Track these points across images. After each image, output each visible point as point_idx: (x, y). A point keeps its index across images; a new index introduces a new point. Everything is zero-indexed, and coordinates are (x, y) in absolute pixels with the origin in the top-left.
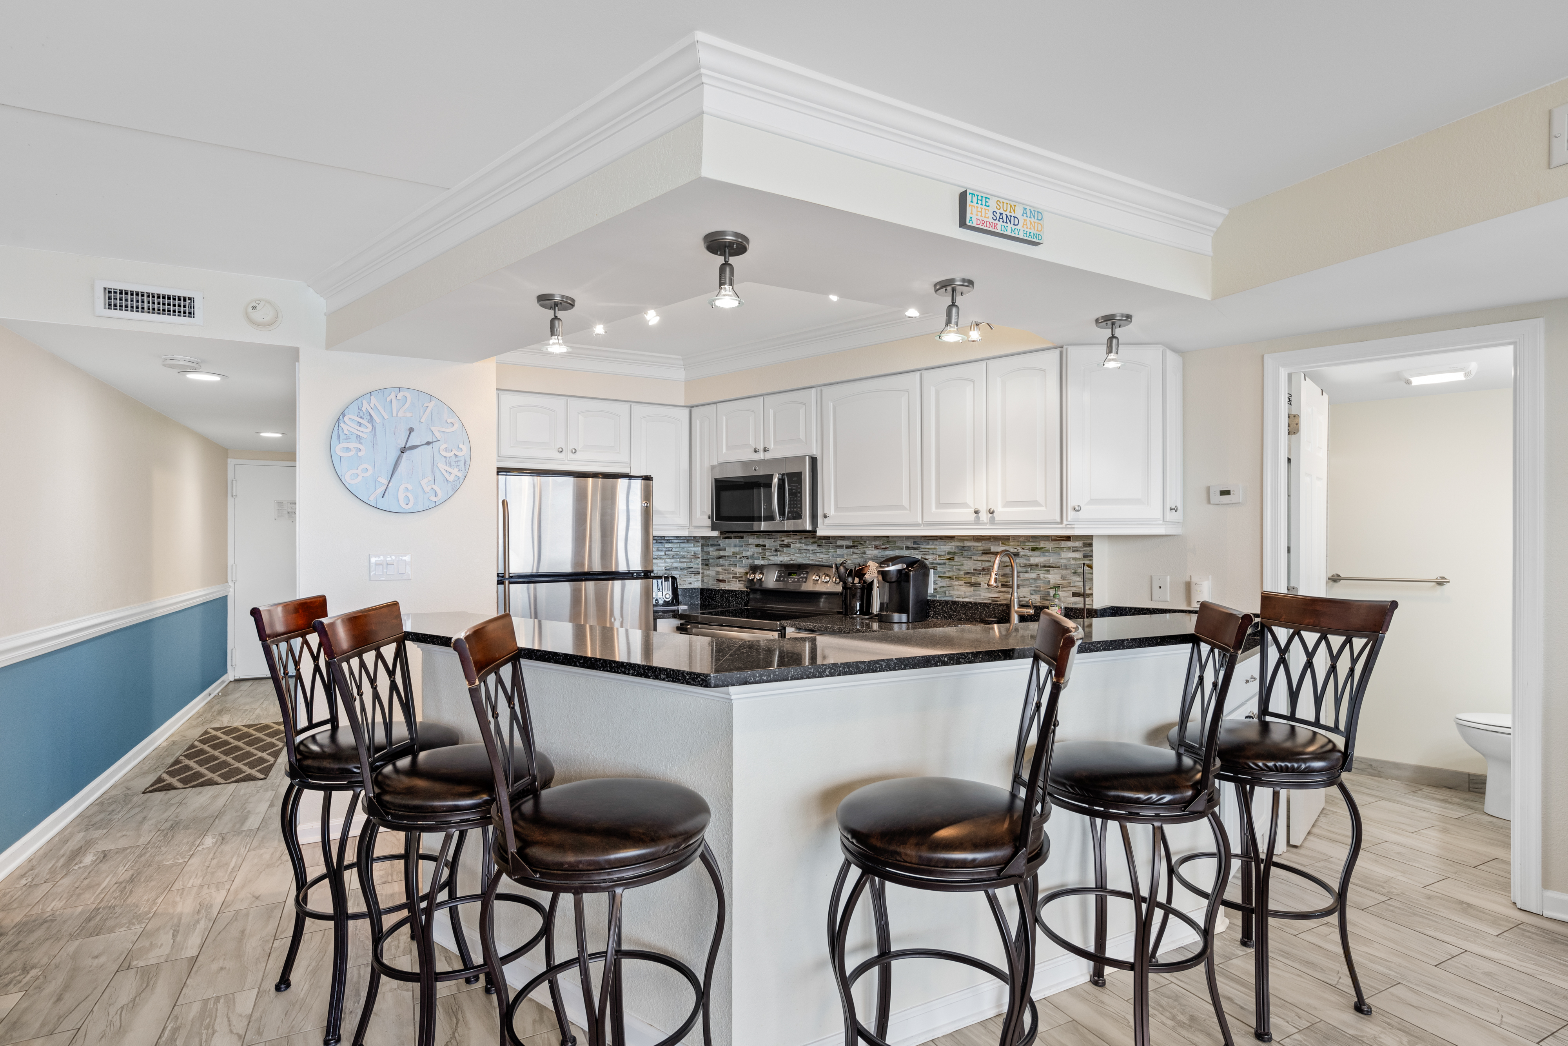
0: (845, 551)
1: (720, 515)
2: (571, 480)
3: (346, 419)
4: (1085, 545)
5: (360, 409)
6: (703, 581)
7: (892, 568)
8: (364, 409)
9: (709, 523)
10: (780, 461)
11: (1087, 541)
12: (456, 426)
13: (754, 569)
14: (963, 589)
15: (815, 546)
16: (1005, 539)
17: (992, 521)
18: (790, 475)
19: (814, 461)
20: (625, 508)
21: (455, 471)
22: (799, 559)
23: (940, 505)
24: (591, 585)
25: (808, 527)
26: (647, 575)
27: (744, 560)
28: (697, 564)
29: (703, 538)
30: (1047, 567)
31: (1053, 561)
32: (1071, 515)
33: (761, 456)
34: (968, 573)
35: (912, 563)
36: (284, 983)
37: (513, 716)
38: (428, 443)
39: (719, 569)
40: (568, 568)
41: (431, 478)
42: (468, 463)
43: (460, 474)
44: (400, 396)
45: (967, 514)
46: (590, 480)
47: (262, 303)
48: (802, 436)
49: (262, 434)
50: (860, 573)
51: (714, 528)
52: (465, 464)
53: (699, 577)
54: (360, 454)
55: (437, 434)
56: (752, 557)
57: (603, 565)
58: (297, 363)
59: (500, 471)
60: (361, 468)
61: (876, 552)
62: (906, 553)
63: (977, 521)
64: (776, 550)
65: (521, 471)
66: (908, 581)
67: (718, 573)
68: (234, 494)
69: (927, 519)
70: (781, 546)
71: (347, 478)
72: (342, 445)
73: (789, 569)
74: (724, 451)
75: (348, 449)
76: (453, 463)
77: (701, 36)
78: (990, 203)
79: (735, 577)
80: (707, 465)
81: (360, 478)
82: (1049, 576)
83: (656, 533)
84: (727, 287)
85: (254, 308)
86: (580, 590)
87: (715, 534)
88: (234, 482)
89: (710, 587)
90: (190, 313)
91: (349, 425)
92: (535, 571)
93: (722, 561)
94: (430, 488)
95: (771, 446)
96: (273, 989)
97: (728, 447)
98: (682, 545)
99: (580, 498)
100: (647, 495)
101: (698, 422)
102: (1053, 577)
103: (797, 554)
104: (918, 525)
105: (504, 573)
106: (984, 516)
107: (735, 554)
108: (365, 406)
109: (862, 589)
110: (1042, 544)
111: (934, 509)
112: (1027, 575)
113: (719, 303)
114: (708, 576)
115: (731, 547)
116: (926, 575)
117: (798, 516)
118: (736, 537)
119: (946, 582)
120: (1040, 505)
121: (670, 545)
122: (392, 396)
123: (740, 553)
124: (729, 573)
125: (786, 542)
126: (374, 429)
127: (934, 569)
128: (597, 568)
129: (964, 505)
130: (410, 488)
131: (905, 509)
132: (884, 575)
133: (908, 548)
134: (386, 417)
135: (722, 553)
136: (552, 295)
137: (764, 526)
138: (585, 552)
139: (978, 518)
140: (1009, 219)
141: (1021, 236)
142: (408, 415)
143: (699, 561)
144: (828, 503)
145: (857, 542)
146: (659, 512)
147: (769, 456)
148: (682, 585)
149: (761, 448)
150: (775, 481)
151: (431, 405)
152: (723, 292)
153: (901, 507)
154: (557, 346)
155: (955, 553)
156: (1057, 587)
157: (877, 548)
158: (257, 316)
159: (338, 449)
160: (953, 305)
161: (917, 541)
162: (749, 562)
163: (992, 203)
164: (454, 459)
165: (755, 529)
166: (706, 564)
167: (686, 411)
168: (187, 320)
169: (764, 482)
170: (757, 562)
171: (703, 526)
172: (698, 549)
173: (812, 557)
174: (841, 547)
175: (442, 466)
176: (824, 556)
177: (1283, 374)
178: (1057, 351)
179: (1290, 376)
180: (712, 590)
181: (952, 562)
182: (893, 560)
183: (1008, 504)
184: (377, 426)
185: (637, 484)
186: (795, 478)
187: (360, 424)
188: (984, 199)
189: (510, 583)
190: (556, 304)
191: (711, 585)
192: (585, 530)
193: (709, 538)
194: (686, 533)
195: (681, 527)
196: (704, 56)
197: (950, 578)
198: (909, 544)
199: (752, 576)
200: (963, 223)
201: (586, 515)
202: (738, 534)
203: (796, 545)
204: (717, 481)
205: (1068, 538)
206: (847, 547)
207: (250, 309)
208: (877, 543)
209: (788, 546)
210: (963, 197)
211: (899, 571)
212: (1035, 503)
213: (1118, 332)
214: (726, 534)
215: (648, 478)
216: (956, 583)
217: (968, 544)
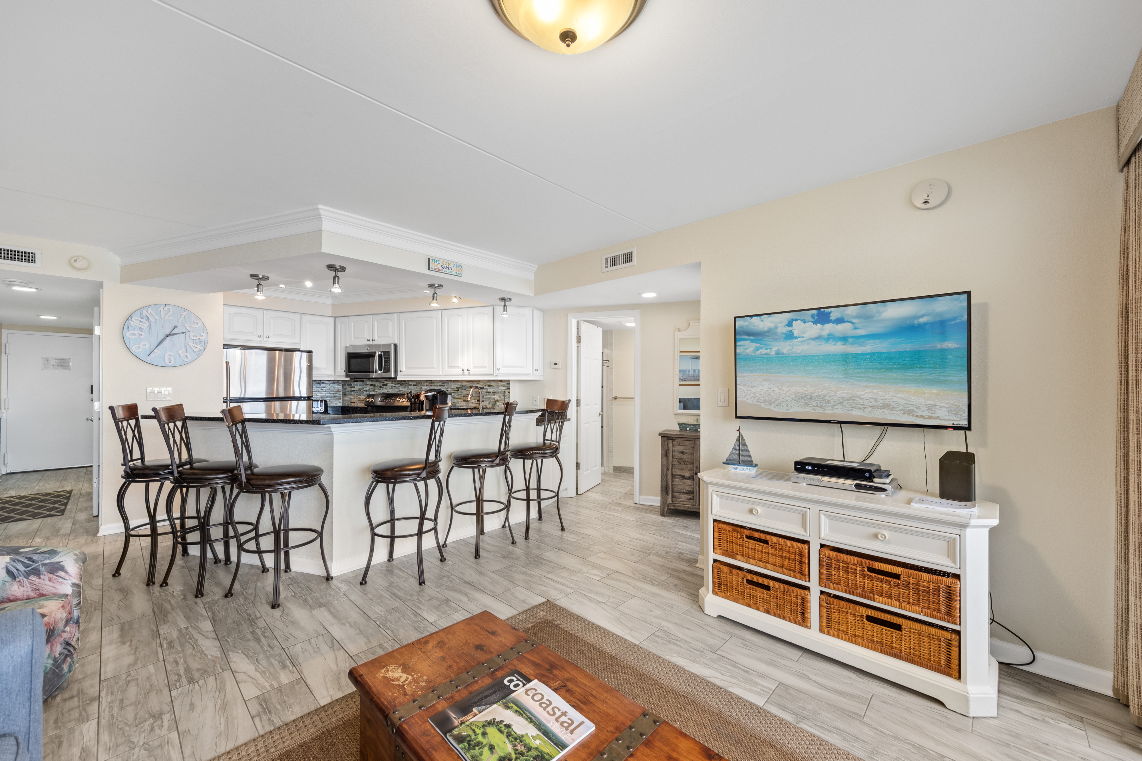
0: (413, 387)
1: (350, 370)
2: (266, 352)
3: (133, 319)
4: (507, 384)
5: (142, 314)
6: (343, 403)
7: (430, 394)
8: (144, 314)
9: (344, 374)
10: (378, 346)
11: (508, 382)
12: (199, 324)
13: (369, 396)
14: (462, 403)
15: (399, 385)
16: (478, 381)
17: (469, 374)
18: (384, 352)
19: (396, 346)
20: (299, 366)
21: (199, 347)
22: (391, 391)
23: (449, 367)
24: (278, 403)
25: (393, 376)
26: (309, 398)
27: (364, 392)
28: (340, 394)
29: (343, 381)
30: (494, 393)
31: (496, 390)
32: (497, 372)
33: (371, 343)
34: (464, 396)
35: (440, 392)
36: (117, 573)
37: (242, 442)
38: (183, 333)
39: (352, 397)
40: (263, 395)
41: (184, 349)
42: (206, 343)
43: (202, 348)
44: (166, 308)
45: (459, 371)
46: (277, 352)
47: (81, 258)
48: (390, 335)
49: (41, 317)
50: (418, 396)
51: (347, 376)
52: (205, 343)
53: (341, 401)
54: (141, 337)
55: (188, 328)
56: (369, 391)
57: (285, 394)
58: (101, 289)
59: (226, 346)
60: (142, 344)
61: (427, 387)
62: (439, 388)
63: (463, 374)
64: (380, 387)
65: (235, 347)
66: (437, 400)
67: (351, 399)
68: (7, 352)
69: (444, 373)
70: (383, 385)
71: (134, 349)
72: (130, 332)
73: (388, 396)
74: (353, 339)
75: (135, 334)
76: (197, 342)
77: (320, 206)
78: (440, 262)
79: (360, 400)
80: (343, 346)
81: (141, 349)
82: (495, 397)
83: (314, 378)
84: (337, 285)
85: (76, 260)
86: (271, 406)
87: (348, 379)
88: (7, 345)
89: (347, 406)
90: (32, 260)
91: (135, 322)
92: (242, 396)
93: (353, 393)
94: (184, 354)
95: (376, 338)
96: (111, 577)
97: (355, 338)
98: (331, 385)
99: (271, 362)
100: (310, 360)
101: (339, 325)
102: (496, 397)
103: (390, 389)
104: (440, 375)
105: (227, 398)
106: (466, 372)
107: (360, 389)
108: (145, 313)
109: (419, 404)
110: (492, 384)
111: (446, 369)
112: (487, 397)
113: (333, 290)
114: (346, 400)
115: (358, 386)
116: (446, 398)
117: (387, 370)
118: (360, 381)
119: (455, 400)
120: (486, 368)
121: (324, 385)
122: (161, 308)
123: (362, 389)
124: (356, 399)
125: (385, 383)
126: (150, 324)
127: (451, 394)
128: (282, 394)
129: (458, 367)
130: (172, 354)
131: (435, 368)
132: (426, 397)
133: (440, 386)
134: (157, 318)
135: (353, 389)
136: (258, 275)
137: (374, 375)
138: (274, 387)
139: (464, 372)
140: (448, 268)
141: (453, 274)
142: (171, 318)
143: (341, 393)
144: (402, 365)
145: (418, 383)
146: (317, 369)
147: (374, 343)
148: (329, 405)
149: (371, 339)
150: (377, 354)
151: (185, 314)
152: (335, 286)
153: (434, 368)
154: (260, 296)
155: (459, 388)
156: (498, 401)
157: (427, 386)
158: (77, 265)
159: (128, 334)
160: (435, 293)
161: (444, 383)
162: (367, 393)
163: (441, 263)
164: (198, 340)
165: (370, 377)
166: (344, 394)
167: (332, 319)
168: (30, 264)
169: (371, 355)
170: (371, 393)
171: (341, 374)
172: (340, 387)
173: (397, 390)
174: (411, 385)
175: (191, 344)
176: (403, 390)
177: (574, 322)
178: (492, 308)
179: (578, 322)
180: (347, 407)
181: (458, 392)
182: (431, 391)
183: (475, 367)
184: (152, 323)
185: (305, 355)
186: (387, 354)
187: (141, 322)
188: (437, 261)
189: (230, 402)
190: (260, 279)
191: (347, 404)
192: (274, 376)
193: (346, 381)
194: (333, 379)
195: (330, 376)
196: (322, 212)
197: (457, 398)
198: (441, 384)
199: (368, 400)
200: (429, 269)
201: (275, 369)
202: (362, 380)
203: (390, 385)
204: (349, 354)
205: (501, 381)
206: (414, 385)
207: (72, 261)
208: (427, 384)
209: (386, 385)
210: (429, 259)
211: (433, 395)
212: (484, 367)
213: (507, 304)
214: (355, 379)
215: (310, 352)
216: (459, 400)
217: (464, 384)
